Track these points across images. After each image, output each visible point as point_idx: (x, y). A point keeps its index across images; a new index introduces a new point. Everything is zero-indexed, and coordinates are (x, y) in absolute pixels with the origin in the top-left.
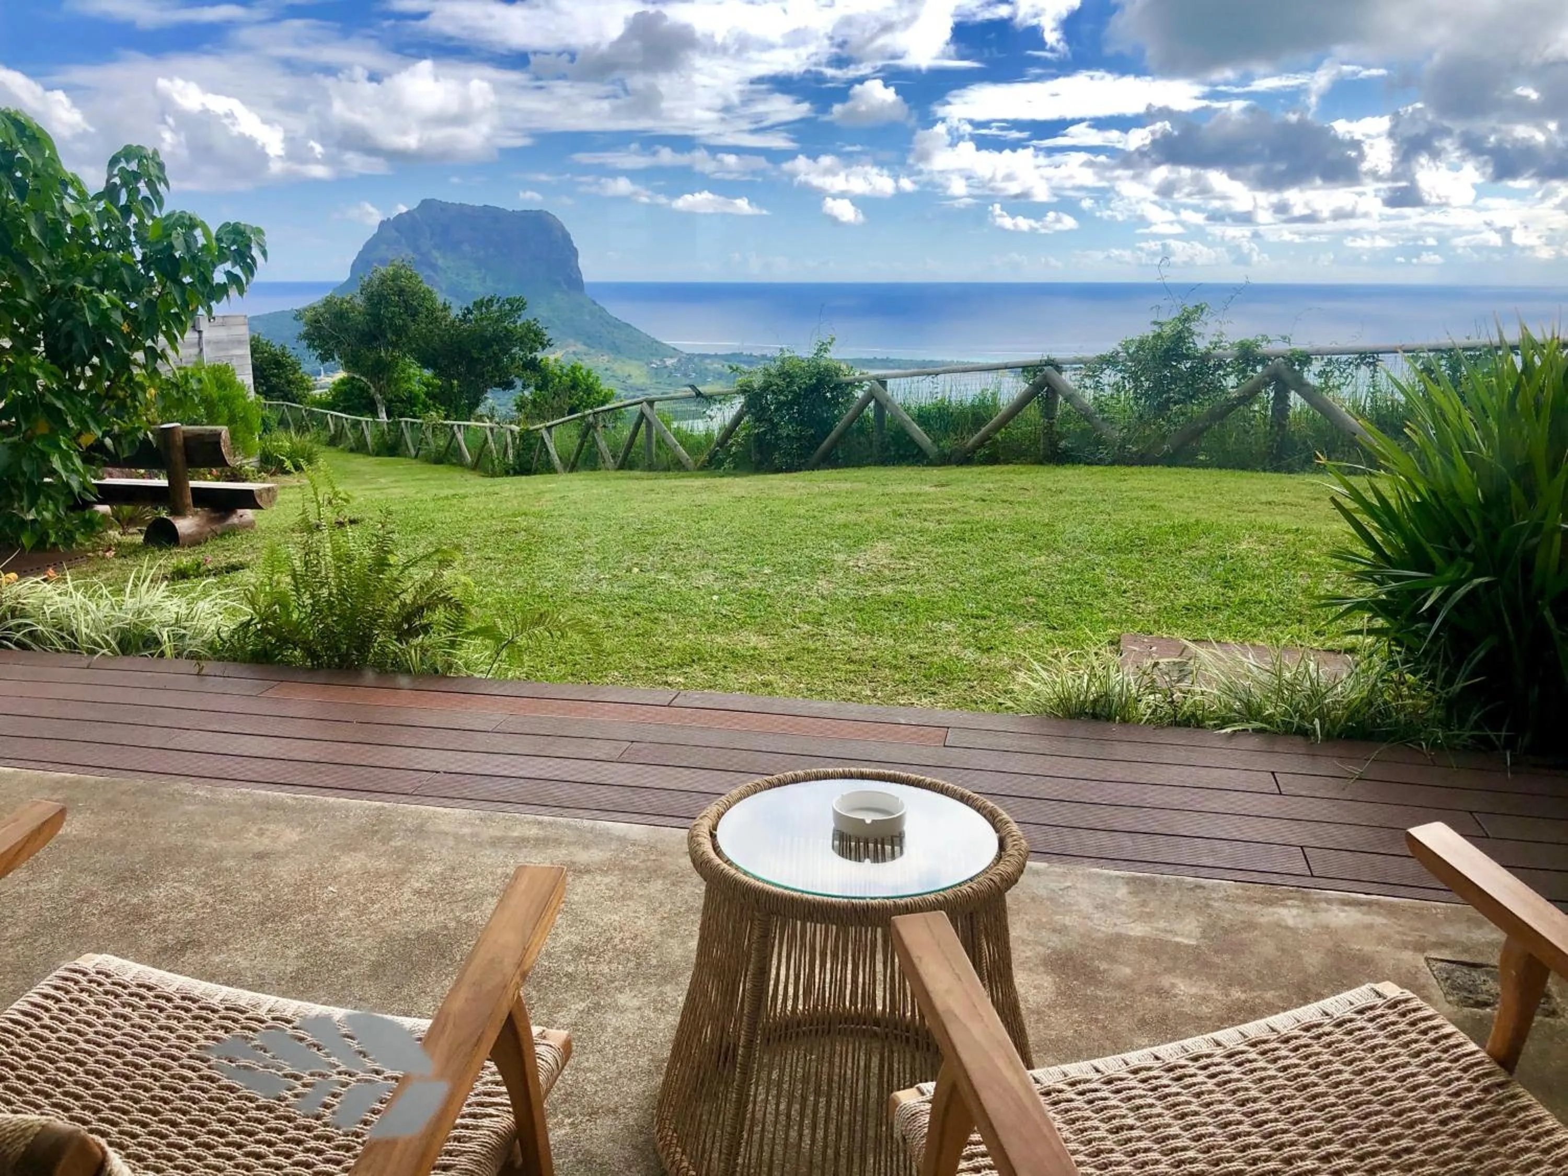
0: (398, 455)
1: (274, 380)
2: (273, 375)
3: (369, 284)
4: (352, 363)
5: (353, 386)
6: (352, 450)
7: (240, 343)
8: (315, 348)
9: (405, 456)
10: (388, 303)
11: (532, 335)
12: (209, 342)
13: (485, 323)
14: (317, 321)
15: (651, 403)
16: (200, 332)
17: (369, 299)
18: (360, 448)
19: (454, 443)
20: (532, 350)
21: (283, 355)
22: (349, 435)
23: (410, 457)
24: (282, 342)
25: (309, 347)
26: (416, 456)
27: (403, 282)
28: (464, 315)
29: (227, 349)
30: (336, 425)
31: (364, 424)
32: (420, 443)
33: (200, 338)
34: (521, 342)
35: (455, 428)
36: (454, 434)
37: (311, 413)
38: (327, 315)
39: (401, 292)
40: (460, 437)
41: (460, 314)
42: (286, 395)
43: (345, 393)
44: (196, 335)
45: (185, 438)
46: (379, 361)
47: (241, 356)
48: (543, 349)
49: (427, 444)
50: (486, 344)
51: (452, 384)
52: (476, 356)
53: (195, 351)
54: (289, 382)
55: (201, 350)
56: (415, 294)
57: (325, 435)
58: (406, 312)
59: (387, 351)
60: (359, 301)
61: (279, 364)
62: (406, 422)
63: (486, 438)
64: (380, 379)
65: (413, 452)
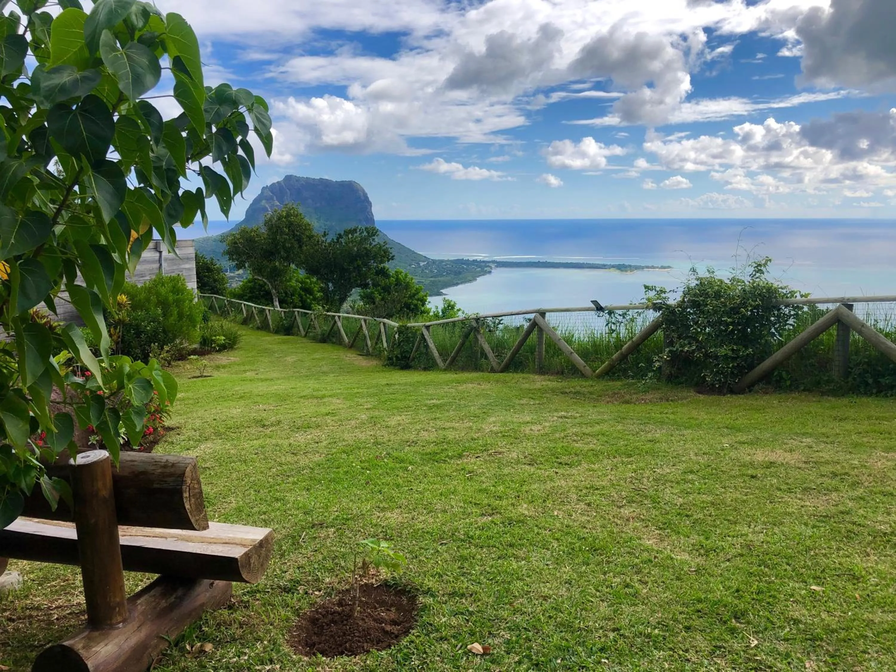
0: (293, 335)
1: (206, 279)
2: (205, 276)
3: (270, 220)
4: (258, 270)
5: (255, 283)
6: (258, 328)
7: (188, 259)
8: (233, 260)
9: (297, 335)
10: (282, 233)
11: (383, 252)
12: (166, 260)
13: (351, 245)
14: (235, 243)
15: (543, 314)
16: (160, 252)
17: (270, 229)
18: (264, 327)
19: (335, 328)
20: (382, 262)
21: (212, 264)
22: (257, 318)
23: (301, 336)
24: (212, 256)
25: (230, 259)
26: (305, 336)
27: (292, 219)
28: (338, 239)
29: (179, 264)
30: (247, 311)
31: (267, 312)
32: (309, 327)
33: (160, 256)
34: (374, 258)
35: (337, 318)
36: (335, 322)
37: (230, 303)
38: (241, 240)
39: (290, 225)
40: (339, 324)
41: (335, 238)
42: (213, 289)
43: (251, 288)
44: (158, 254)
45: (117, 480)
46: (275, 269)
47: (189, 269)
48: (388, 261)
49: (315, 328)
50: (353, 258)
51: (328, 285)
52: (345, 267)
53: (158, 265)
54: (215, 281)
55: (161, 265)
56: (300, 226)
57: (239, 318)
58: (293, 238)
59: (280, 263)
60: (264, 230)
61: (209, 270)
62: (298, 312)
63: (361, 326)
64: (275, 281)
65: (303, 333)
